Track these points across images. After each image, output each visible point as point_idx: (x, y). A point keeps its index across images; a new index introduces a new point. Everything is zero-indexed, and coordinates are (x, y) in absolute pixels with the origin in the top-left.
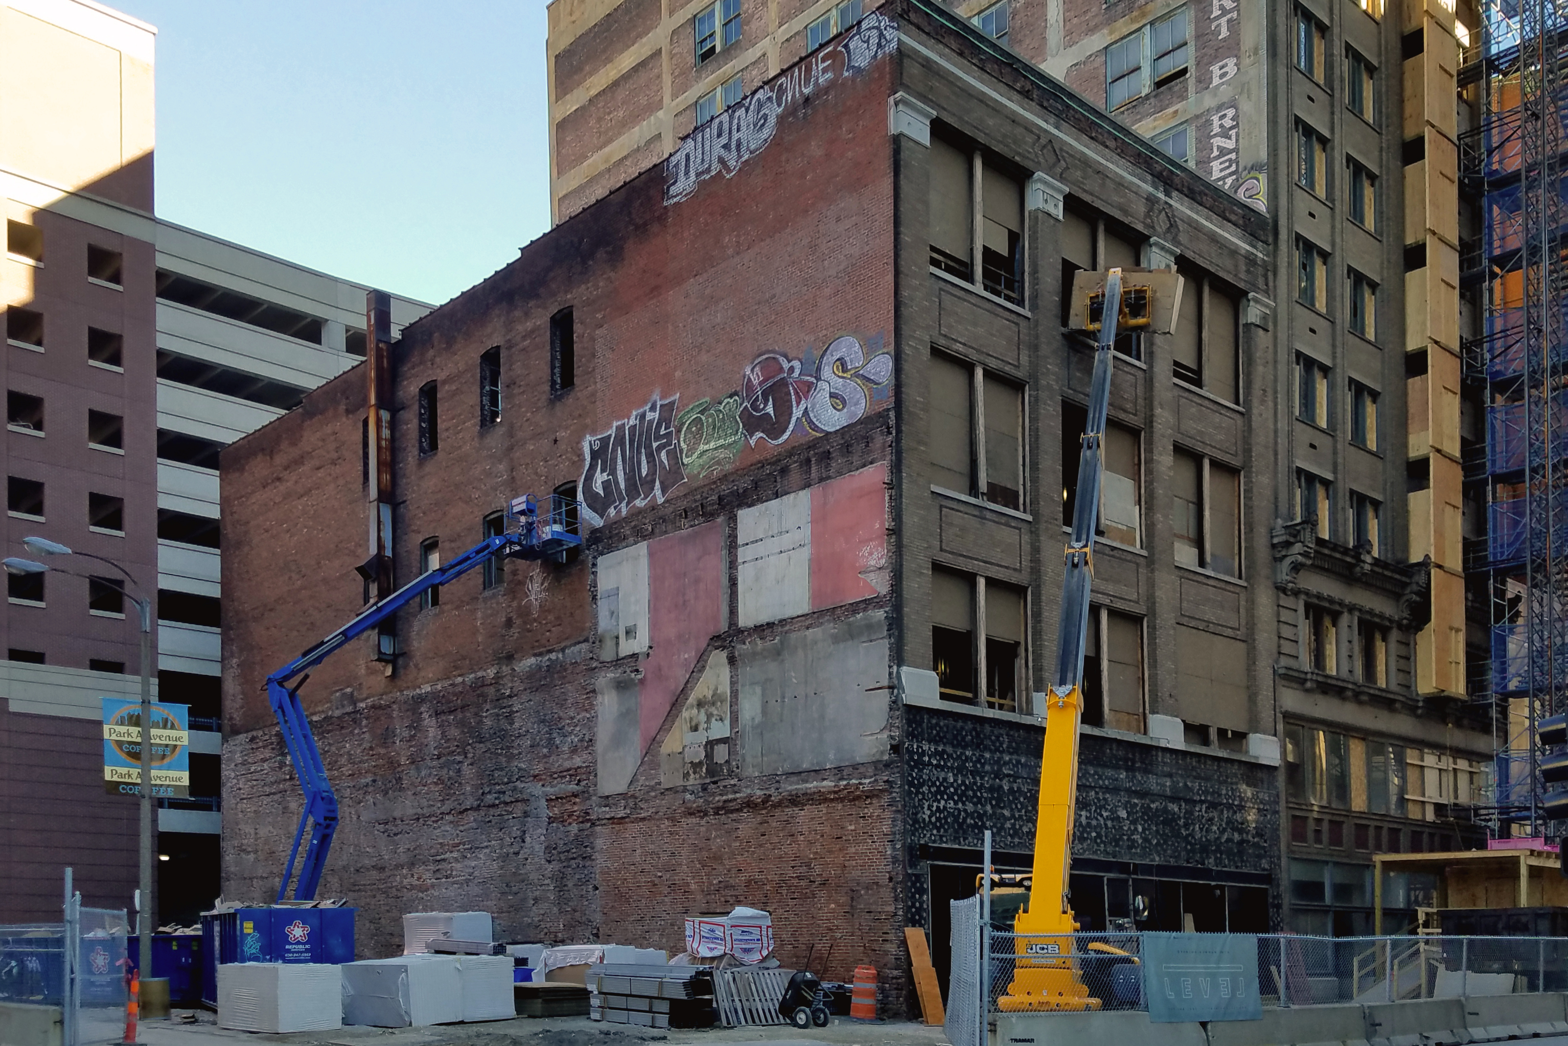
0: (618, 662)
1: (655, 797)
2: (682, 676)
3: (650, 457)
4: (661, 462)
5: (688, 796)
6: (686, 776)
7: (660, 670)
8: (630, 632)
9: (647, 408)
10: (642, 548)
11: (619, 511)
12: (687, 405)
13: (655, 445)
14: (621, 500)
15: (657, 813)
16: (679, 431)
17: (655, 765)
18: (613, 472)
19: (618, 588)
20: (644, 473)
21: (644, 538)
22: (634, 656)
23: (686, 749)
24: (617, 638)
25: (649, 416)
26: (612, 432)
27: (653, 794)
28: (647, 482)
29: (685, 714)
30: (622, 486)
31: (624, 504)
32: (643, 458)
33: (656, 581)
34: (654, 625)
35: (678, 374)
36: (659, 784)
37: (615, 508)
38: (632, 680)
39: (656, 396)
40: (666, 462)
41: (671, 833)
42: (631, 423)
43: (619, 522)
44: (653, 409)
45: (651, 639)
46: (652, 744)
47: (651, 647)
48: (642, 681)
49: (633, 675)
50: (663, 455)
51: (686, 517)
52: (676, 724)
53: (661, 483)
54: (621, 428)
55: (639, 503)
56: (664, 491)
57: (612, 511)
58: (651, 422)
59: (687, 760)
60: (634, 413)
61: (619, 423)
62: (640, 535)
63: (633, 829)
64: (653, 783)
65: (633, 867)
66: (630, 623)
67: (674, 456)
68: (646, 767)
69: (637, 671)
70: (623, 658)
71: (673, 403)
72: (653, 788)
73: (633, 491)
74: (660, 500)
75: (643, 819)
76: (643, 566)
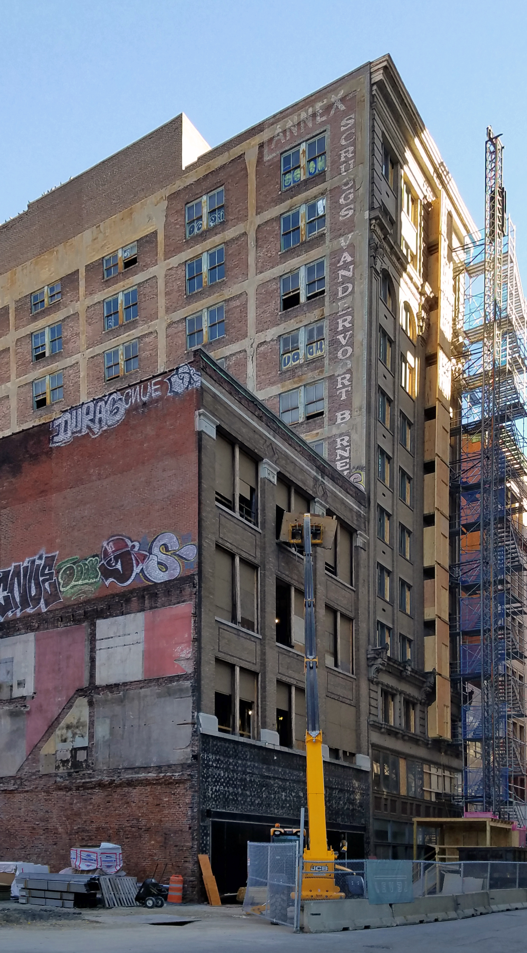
0: (11, 700)
1: (36, 779)
2: (56, 711)
3: (38, 585)
4: (45, 589)
5: (58, 779)
6: (58, 767)
7: (41, 706)
8: (21, 684)
9: (36, 557)
10: (31, 636)
11: (15, 614)
12: (64, 558)
13: (41, 579)
14: (17, 607)
15: (36, 788)
16: (58, 572)
17: (36, 761)
18: (12, 591)
19: (13, 658)
20: (33, 593)
21: (32, 631)
22: (23, 698)
23: (58, 752)
24: (12, 686)
25: (38, 562)
26: (12, 568)
27: (34, 777)
28: (35, 599)
29: (58, 732)
30: (18, 600)
31: (18, 611)
32: (33, 585)
33: (40, 655)
34: (38, 680)
35: (58, 541)
36: (39, 771)
37: (12, 612)
38: (22, 711)
39: (43, 551)
40: (48, 589)
41: (46, 800)
42: (25, 565)
43: (15, 620)
44: (40, 558)
45: (36, 688)
46: (34, 750)
47: (35, 693)
48: (28, 713)
49: (22, 709)
50: (47, 585)
51: (62, 621)
52: (52, 737)
53: (45, 601)
54: (17, 567)
55: (29, 610)
56: (47, 605)
57: (10, 614)
58: (38, 566)
59: (59, 759)
60: (27, 560)
61: (17, 564)
62: (29, 629)
63: (19, 797)
64: (34, 771)
65: (19, 819)
66: (21, 679)
67: (54, 586)
68: (30, 762)
69: (25, 706)
70: (15, 699)
71: (54, 556)
72: (34, 774)
73: (25, 603)
74: (44, 610)
75: (27, 791)
76: (31, 647)
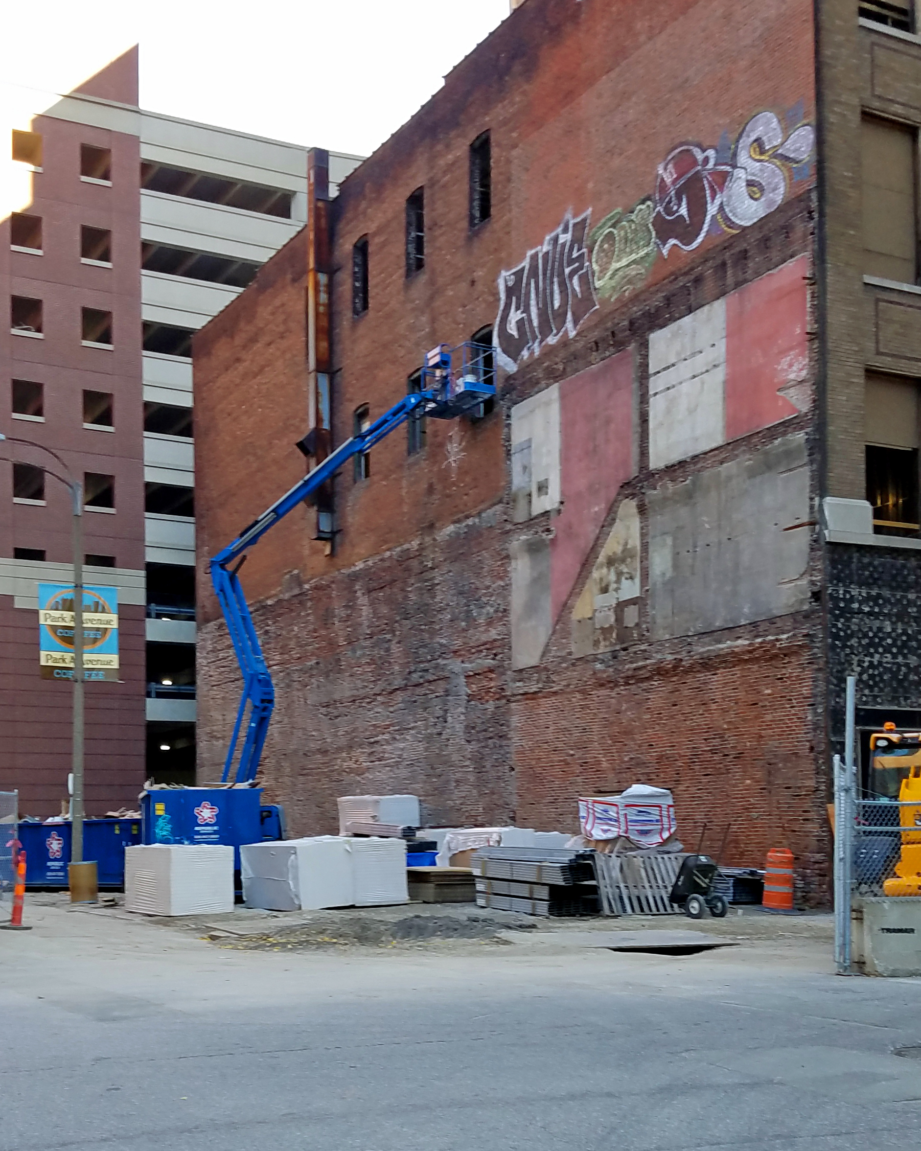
0: (531, 522)
1: (567, 668)
2: (591, 531)
3: (563, 285)
4: (574, 290)
5: (599, 666)
6: (596, 643)
7: (570, 527)
8: (542, 488)
9: (560, 229)
10: (553, 392)
11: (532, 353)
12: (600, 219)
13: (567, 271)
14: (535, 338)
15: (568, 685)
16: (591, 251)
17: (566, 634)
18: (527, 310)
19: (530, 440)
20: (557, 304)
21: (556, 379)
22: (546, 513)
23: (597, 614)
24: (530, 495)
25: (563, 238)
26: (526, 263)
27: (564, 665)
28: (559, 315)
29: (596, 574)
30: (535, 323)
31: (536, 344)
32: (556, 287)
33: (567, 427)
34: (566, 478)
35: (590, 185)
36: (570, 654)
37: (529, 349)
38: (543, 540)
39: (568, 216)
40: (577, 289)
41: (583, 707)
42: (545, 250)
43: (535, 363)
44: (566, 230)
45: (563, 493)
46: (564, 609)
47: (562, 503)
48: (553, 541)
49: (544, 535)
50: (575, 280)
51: (597, 350)
52: (587, 587)
53: (573, 314)
54: (534, 257)
55: (552, 340)
56: (576, 322)
57: (525, 353)
58: (564, 245)
59: (598, 626)
60: (548, 238)
61: (533, 251)
62: (553, 376)
63: (545, 703)
64: (563, 653)
65: (545, 746)
66: (542, 478)
67: (586, 281)
68: (557, 636)
69: (548, 530)
70: (536, 517)
71: (584, 220)
72: (564, 659)
73: (545, 330)
74: (572, 334)
75: (555, 693)
76: (555, 412)
